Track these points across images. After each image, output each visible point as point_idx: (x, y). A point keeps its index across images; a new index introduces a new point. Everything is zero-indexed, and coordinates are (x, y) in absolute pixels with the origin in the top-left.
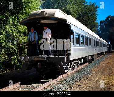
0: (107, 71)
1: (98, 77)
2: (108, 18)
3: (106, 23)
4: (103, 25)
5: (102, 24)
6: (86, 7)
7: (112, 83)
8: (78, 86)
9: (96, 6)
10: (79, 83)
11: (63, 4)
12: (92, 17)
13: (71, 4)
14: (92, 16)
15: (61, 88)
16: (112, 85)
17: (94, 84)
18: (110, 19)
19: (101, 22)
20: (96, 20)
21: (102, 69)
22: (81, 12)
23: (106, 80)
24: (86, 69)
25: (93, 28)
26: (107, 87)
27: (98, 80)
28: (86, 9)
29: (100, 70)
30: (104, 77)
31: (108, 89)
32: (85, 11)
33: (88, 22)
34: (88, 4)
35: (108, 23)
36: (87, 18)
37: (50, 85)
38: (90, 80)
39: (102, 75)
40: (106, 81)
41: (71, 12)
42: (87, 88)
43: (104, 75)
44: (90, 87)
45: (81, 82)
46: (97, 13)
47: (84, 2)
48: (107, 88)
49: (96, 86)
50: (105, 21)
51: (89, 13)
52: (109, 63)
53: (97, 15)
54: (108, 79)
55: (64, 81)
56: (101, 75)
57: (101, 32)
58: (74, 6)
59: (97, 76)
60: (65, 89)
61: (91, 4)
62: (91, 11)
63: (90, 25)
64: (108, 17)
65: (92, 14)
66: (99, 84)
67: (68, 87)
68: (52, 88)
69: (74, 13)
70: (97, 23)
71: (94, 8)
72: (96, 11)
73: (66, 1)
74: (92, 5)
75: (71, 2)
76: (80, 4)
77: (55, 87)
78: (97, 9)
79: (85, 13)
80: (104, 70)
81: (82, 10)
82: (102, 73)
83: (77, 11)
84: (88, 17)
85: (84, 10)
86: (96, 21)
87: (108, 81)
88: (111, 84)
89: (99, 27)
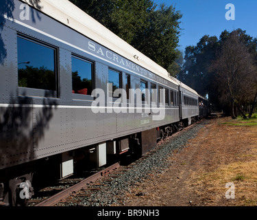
0: (201, 160)
1: (182, 173)
2: (203, 40)
3: (200, 52)
4: (193, 57)
5: (189, 55)
6: (153, 17)
7: (212, 186)
8: (137, 195)
9: (175, 13)
10: (140, 189)
11: (102, 9)
12: (168, 39)
13: (120, 11)
14: (168, 36)
15: (98, 202)
16: (212, 192)
17: (173, 189)
18: (206, 43)
19: (189, 49)
20: (176, 46)
21: (190, 157)
22: (143, 27)
23: (200, 180)
24: (155, 157)
25: (171, 62)
26: (202, 195)
27: (182, 180)
28: (154, 21)
29: (185, 157)
30: (194, 173)
31: (203, 200)
32: (152, 25)
33: (160, 51)
34: (157, 9)
35: (203, 53)
36: (156, 40)
37: (75, 195)
38: (164, 180)
39: (190, 170)
40: (199, 182)
41: (120, 28)
42: (156, 199)
43: (195, 170)
44: (165, 197)
45: (144, 187)
46: (178, 30)
47: (150, 5)
48: (201, 198)
49: (177, 194)
50: (196, 48)
51: (161, 31)
52: (206, 142)
53: (178, 33)
54: (204, 178)
55: (106, 185)
56: (187, 170)
57: (187, 72)
58: (127, 14)
59: (179, 172)
60: (108, 203)
61: (166, 8)
62: (164, 25)
63: (164, 56)
64: (204, 37)
65: (167, 32)
66: (183, 189)
67: (114, 199)
68: (80, 201)
69: (126, 30)
70: (179, 52)
71: (171, 18)
72: (176, 25)
73: (108, 2)
74: (167, 12)
75: (120, 5)
76: (139, 10)
77: (86, 197)
79: (153, 30)
80: (195, 158)
81: (145, 22)
82: (192, 164)
83: (134, 24)
84: (159, 39)
85: (149, 23)
86: (177, 48)
87: (204, 183)
88: (210, 189)
89: (184, 61)
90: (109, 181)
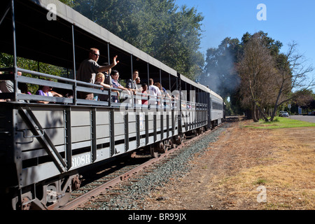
0: (222, 164)
1: (203, 177)
2: (224, 42)
3: (222, 54)
4: (214, 59)
5: (211, 57)
6: (174, 18)
7: (233, 190)
8: (157, 200)
9: (197, 14)
10: (160, 194)
11: (122, 10)
12: (189, 41)
13: (141, 12)
14: (189, 38)
15: (118, 207)
16: (234, 196)
17: (194, 194)
18: (228, 45)
19: (210, 52)
20: (198, 48)
21: (211, 161)
22: (164, 29)
23: (221, 183)
24: (176, 160)
25: (192, 65)
26: (223, 199)
27: (203, 184)
28: (176, 22)
29: (207, 161)
30: (216, 177)
31: (224, 204)
32: (173, 26)
33: (180, 52)
34: (179, 10)
35: (224, 55)
36: (177, 42)
37: (94, 200)
38: (185, 184)
39: (212, 174)
40: (220, 186)
41: (140, 28)
42: (177, 204)
43: (217, 173)
44: (186, 202)
45: (164, 191)
46: (199, 32)
47: (169, 5)
48: (222, 202)
49: (197, 198)
50: (218, 50)
51: (182, 33)
52: (228, 145)
53: (199, 35)
54: (225, 182)
55: (126, 190)
56: (209, 174)
57: (209, 75)
58: (147, 15)
59: (200, 176)
61: (188, 9)
62: (186, 27)
63: (184, 59)
64: (225, 39)
65: (189, 34)
66: (204, 193)
67: (134, 203)
68: (98, 206)
69: (146, 31)
70: (200, 54)
71: (192, 20)
72: (198, 26)
73: (127, 3)
74: (189, 14)
75: (141, 6)
76: (161, 11)
77: (105, 202)
78: (200, 23)
79: (173, 32)
80: (216, 162)
81: (166, 24)
82: (213, 168)
83: (154, 25)
84: (180, 41)
85: (170, 25)
86: (198, 50)
87: (226, 187)
88: (231, 193)
89: (206, 63)
90: (129, 186)
